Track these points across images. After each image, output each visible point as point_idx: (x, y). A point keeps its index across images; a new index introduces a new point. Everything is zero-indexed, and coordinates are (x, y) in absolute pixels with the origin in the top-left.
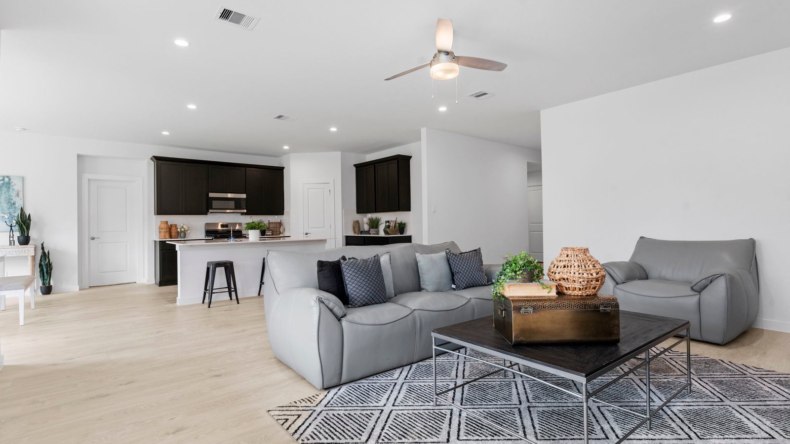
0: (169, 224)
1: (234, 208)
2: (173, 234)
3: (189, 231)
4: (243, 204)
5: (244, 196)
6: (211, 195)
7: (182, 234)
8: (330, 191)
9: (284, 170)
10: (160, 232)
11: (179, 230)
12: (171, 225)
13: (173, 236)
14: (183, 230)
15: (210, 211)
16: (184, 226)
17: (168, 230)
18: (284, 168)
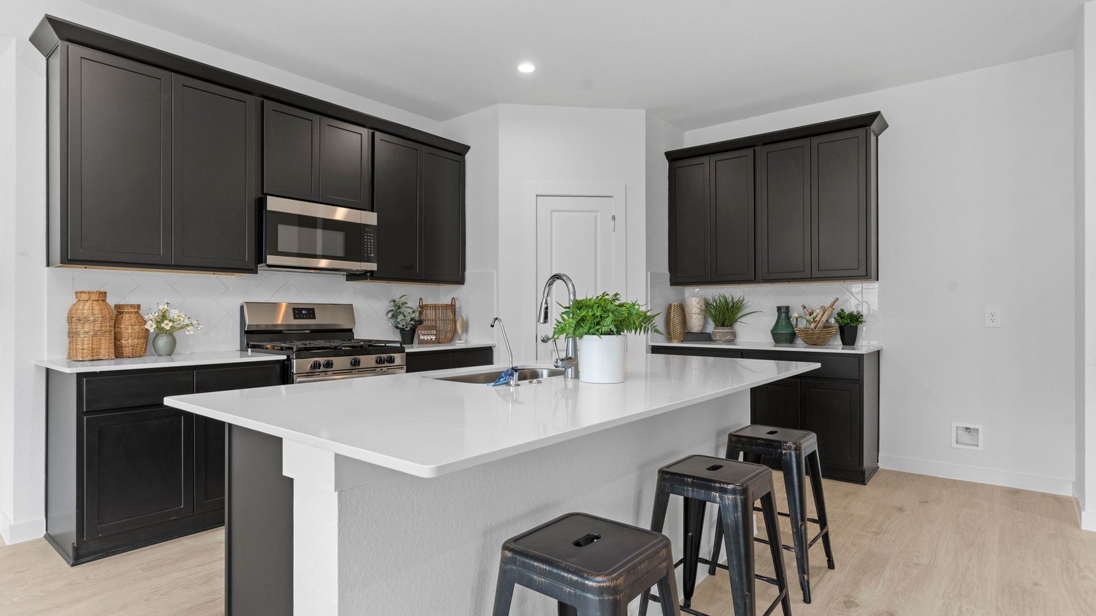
0: (112, 301)
1: (341, 254)
2: (128, 342)
3: (190, 331)
4: (371, 242)
5: (370, 218)
6: (275, 204)
7: (162, 342)
8: (614, 218)
9: (467, 156)
10: (72, 335)
11: (151, 327)
12: (118, 307)
13: (127, 351)
14: (167, 325)
15: (271, 259)
16: (174, 313)
17: (108, 325)
18: (467, 148)
